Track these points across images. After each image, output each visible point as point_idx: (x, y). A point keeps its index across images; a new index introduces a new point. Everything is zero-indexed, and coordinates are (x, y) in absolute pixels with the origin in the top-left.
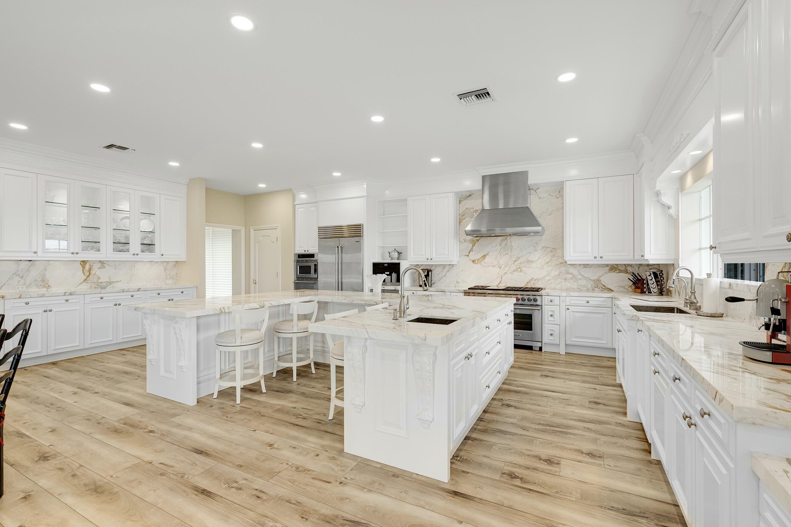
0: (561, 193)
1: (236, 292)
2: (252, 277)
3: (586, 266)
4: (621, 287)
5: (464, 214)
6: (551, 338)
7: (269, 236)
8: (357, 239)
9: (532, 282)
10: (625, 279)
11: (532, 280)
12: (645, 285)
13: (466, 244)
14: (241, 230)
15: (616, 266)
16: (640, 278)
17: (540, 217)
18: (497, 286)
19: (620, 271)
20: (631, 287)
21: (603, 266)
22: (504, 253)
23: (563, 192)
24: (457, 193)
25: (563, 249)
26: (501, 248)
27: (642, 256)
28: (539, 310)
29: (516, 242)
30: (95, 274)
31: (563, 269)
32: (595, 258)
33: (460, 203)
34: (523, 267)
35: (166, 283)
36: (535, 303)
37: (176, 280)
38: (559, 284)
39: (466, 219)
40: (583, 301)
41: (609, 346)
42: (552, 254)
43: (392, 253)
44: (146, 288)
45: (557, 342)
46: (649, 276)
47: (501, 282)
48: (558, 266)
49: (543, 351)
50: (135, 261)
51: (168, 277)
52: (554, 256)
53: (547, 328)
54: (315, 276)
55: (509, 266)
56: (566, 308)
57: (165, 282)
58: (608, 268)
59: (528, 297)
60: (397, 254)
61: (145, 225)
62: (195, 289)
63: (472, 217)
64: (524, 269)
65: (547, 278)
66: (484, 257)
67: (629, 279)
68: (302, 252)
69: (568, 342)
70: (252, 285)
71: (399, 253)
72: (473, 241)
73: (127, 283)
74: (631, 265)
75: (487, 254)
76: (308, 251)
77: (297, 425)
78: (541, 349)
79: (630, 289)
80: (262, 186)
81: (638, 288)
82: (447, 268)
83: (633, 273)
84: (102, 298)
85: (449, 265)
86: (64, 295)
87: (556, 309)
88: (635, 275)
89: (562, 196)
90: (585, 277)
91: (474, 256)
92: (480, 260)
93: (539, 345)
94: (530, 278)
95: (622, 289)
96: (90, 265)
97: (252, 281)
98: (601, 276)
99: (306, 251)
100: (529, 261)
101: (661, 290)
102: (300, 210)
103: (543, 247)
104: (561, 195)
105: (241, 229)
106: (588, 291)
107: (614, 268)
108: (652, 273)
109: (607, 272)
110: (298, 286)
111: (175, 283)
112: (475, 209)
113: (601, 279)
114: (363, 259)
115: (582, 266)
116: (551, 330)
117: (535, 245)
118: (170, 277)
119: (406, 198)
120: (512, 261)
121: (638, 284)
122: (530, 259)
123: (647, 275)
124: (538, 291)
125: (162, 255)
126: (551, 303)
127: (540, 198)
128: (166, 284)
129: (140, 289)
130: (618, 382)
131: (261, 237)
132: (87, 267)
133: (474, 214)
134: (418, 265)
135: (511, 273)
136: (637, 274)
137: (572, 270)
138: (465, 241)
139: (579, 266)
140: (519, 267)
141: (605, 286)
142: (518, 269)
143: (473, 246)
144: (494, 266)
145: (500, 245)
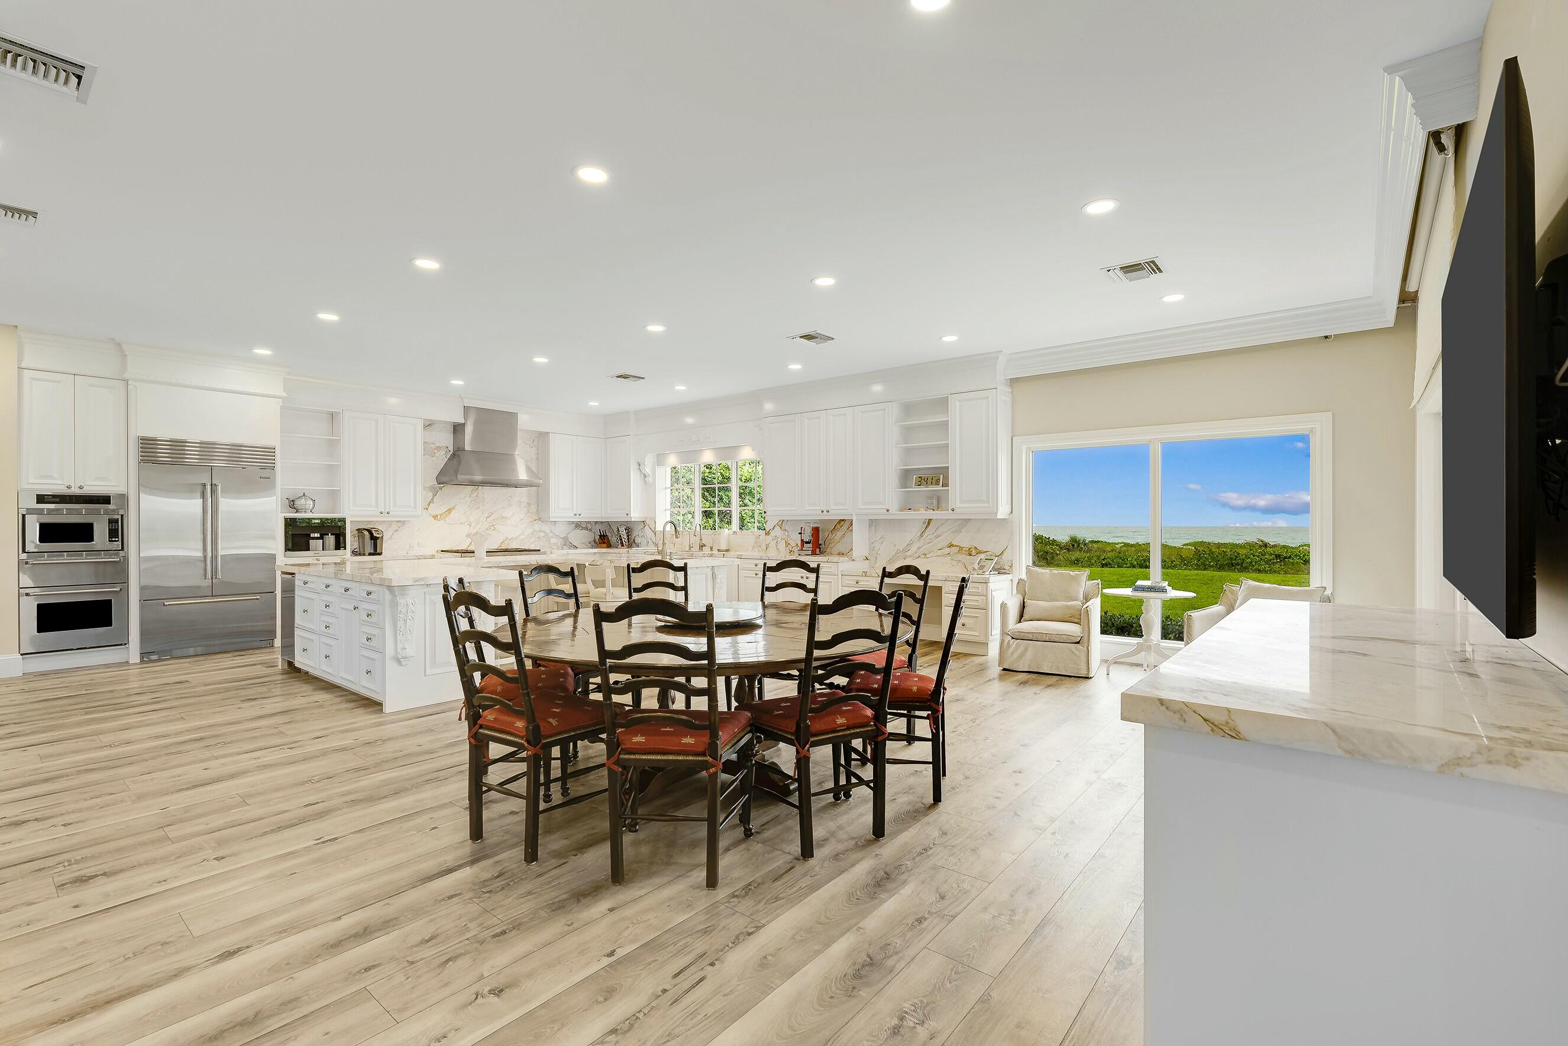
8: (266, 475)
9: (506, 542)
10: (586, 536)
11: (506, 540)
13: (424, 493)
15: (580, 523)
16: (604, 534)
19: (584, 529)
21: (570, 523)
22: (475, 507)
26: (472, 501)
29: (488, 492)
31: (536, 526)
32: (575, 515)
34: (496, 524)
43: (298, 501)
46: (612, 531)
47: (471, 543)
48: (531, 523)
52: (526, 510)
54: (114, 546)
55: (481, 524)
58: (574, 526)
63: (433, 455)
64: (497, 526)
65: (522, 537)
66: (449, 511)
67: (595, 535)
72: (437, 487)
74: (597, 523)
75: (454, 508)
81: (604, 543)
82: (394, 526)
85: (398, 522)
90: (555, 535)
91: (436, 509)
92: (444, 515)
94: (504, 538)
95: (584, 546)
98: (568, 534)
100: (501, 517)
103: (518, 500)
106: (558, 549)
107: (578, 525)
109: (573, 529)
112: (437, 445)
117: (509, 498)
119: (337, 411)
120: (484, 517)
123: (609, 531)
136: (601, 531)
137: (543, 527)
140: (492, 524)
141: (571, 544)
142: (492, 527)
143: (434, 495)
144: (462, 523)
145: (470, 496)
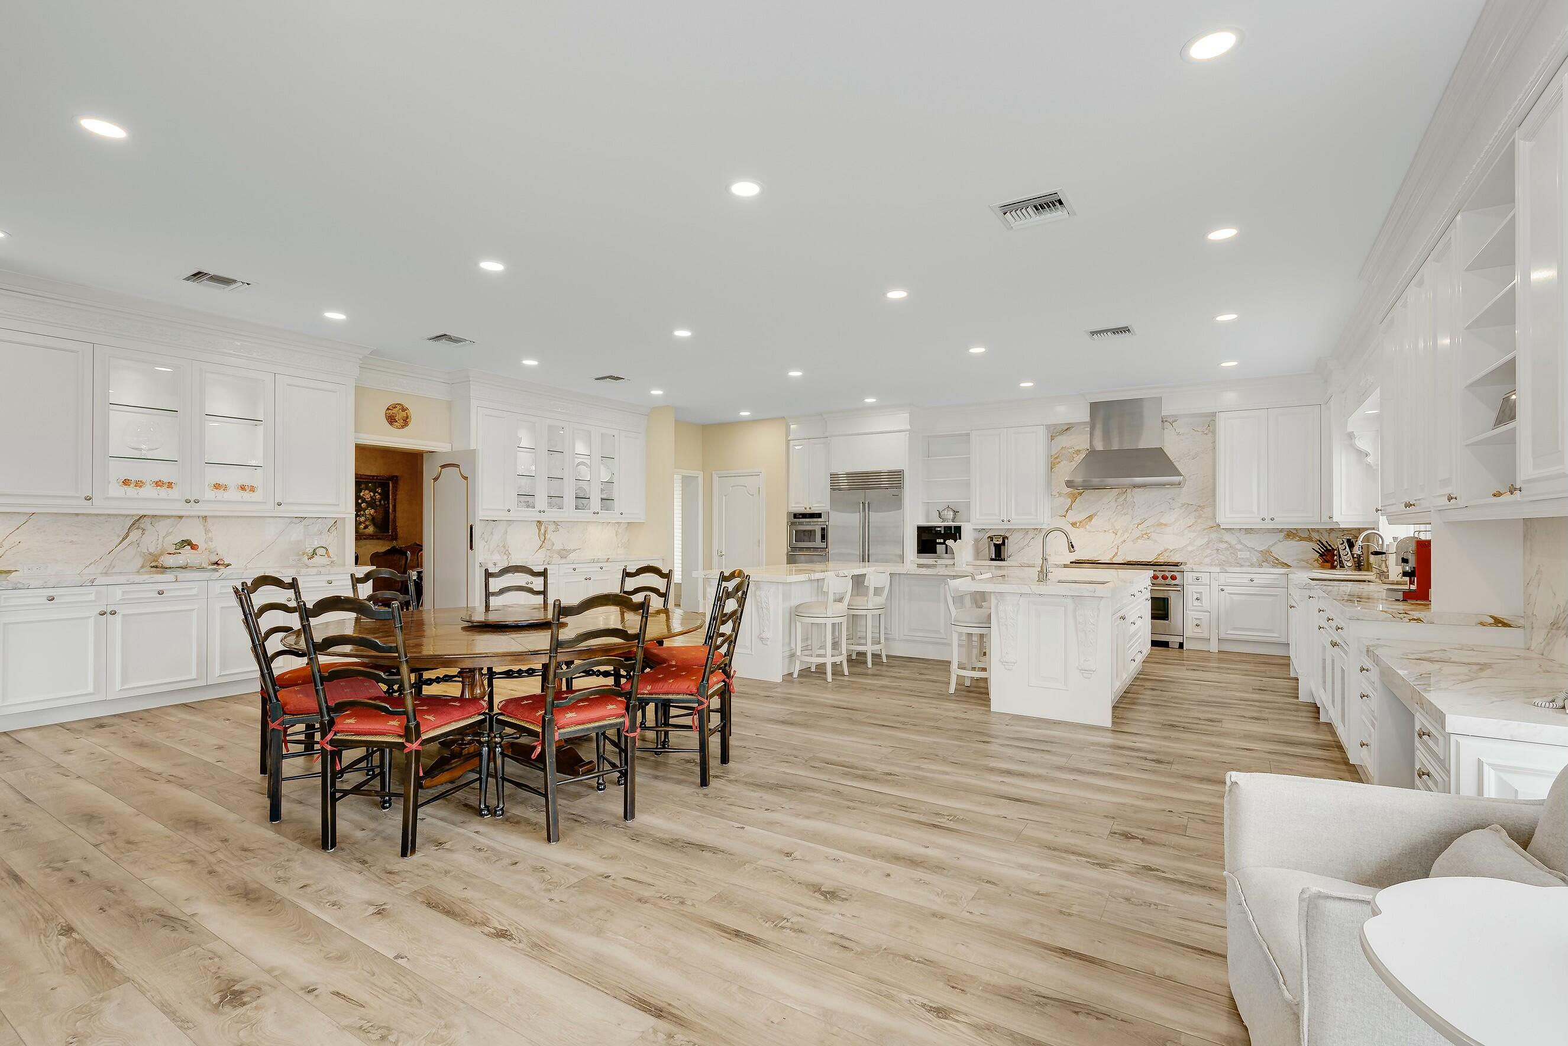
0: (1211, 428)
2: (715, 547)
3: (1249, 531)
4: (1303, 561)
5: (1059, 456)
6: (1197, 630)
7: (746, 487)
8: (895, 491)
9: (1166, 554)
10: (1308, 550)
11: (1165, 551)
12: (1336, 557)
13: (1062, 499)
14: (698, 477)
15: (1295, 532)
16: (1329, 548)
17: (1179, 461)
18: (1111, 559)
19: (1302, 539)
20: (1317, 560)
21: (1276, 531)
22: (1122, 512)
23: (1215, 425)
24: (1048, 427)
25: (1215, 508)
26: (1118, 506)
27: (1330, 518)
28: (1179, 591)
29: (1140, 496)
31: (1214, 535)
32: (1263, 520)
33: (1052, 439)
34: (1151, 532)
35: (618, 553)
36: (1174, 582)
37: (629, 548)
38: (1206, 557)
39: (1062, 463)
40: (1244, 579)
41: (1283, 640)
42: (1197, 515)
43: (944, 512)
45: (1206, 635)
46: (1342, 544)
47: (1117, 553)
48: (1205, 531)
49: (1185, 649)
51: (620, 545)
52: (1200, 517)
53: (1191, 615)
54: (824, 545)
55: (1130, 532)
56: (1220, 589)
57: (617, 551)
58: (1282, 535)
59: (1163, 573)
60: (952, 513)
63: (1071, 460)
64: (1153, 535)
65: (1190, 548)
66: (1090, 518)
67: (1313, 549)
68: (802, 510)
69: (1223, 636)
70: (716, 558)
71: (955, 512)
72: (1073, 494)
74: (1317, 531)
75: (1095, 514)
76: (810, 508)
78: (1181, 645)
79: (1316, 564)
80: (745, 413)
81: (1328, 562)
82: (1031, 534)
83: (1320, 541)
84: (574, 569)
85: (1035, 529)
87: (1204, 590)
88: (1322, 544)
89: (1214, 432)
90: (1248, 547)
91: (1074, 516)
92: (1084, 522)
93: (1179, 639)
94: (1163, 549)
95: (1303, 564)
96: (545, 527)
97: (715, 553)
98: (1273, 545)
99: (808, 508)
100: (1160, 525)
101: (1358, 563)
102: (797, 448)
103: (1183, 505)
104: (1211, 430)
105: (697, 475)
106: (1252, 565)
107: (1291, 534)
108: (1345, 541)
109: (1282, 540)
110: (791, 560)
111: (628, 553)
112: (1076, 448)
113: (1272, 549)
114: (903, 521)
115: (1243, 532)
116: (1196, 619)
117: (1170, 501)
119: (968, 432)
120: (1134, 524)
121: (1327, 556)
122: (1162, 521)
123: (1338, 543)
124: (1177, 566)
126: (1196, 582)
127: (1178, 434)
130: (1292, 675)
131: (732, 487)
132: (543, 529)
133: (1075, 455)
134: (984, 529)
135: (1133, 541)
136: (1325, 543)
137: (1227, 537)
138: (1060, 494)
139: (1239, 531)
140: (1145, 532)
141: (1277, 559)
142: (1144, 536)
143: (1073, 502)
144: (1105, 531)
145: (1116, 501)
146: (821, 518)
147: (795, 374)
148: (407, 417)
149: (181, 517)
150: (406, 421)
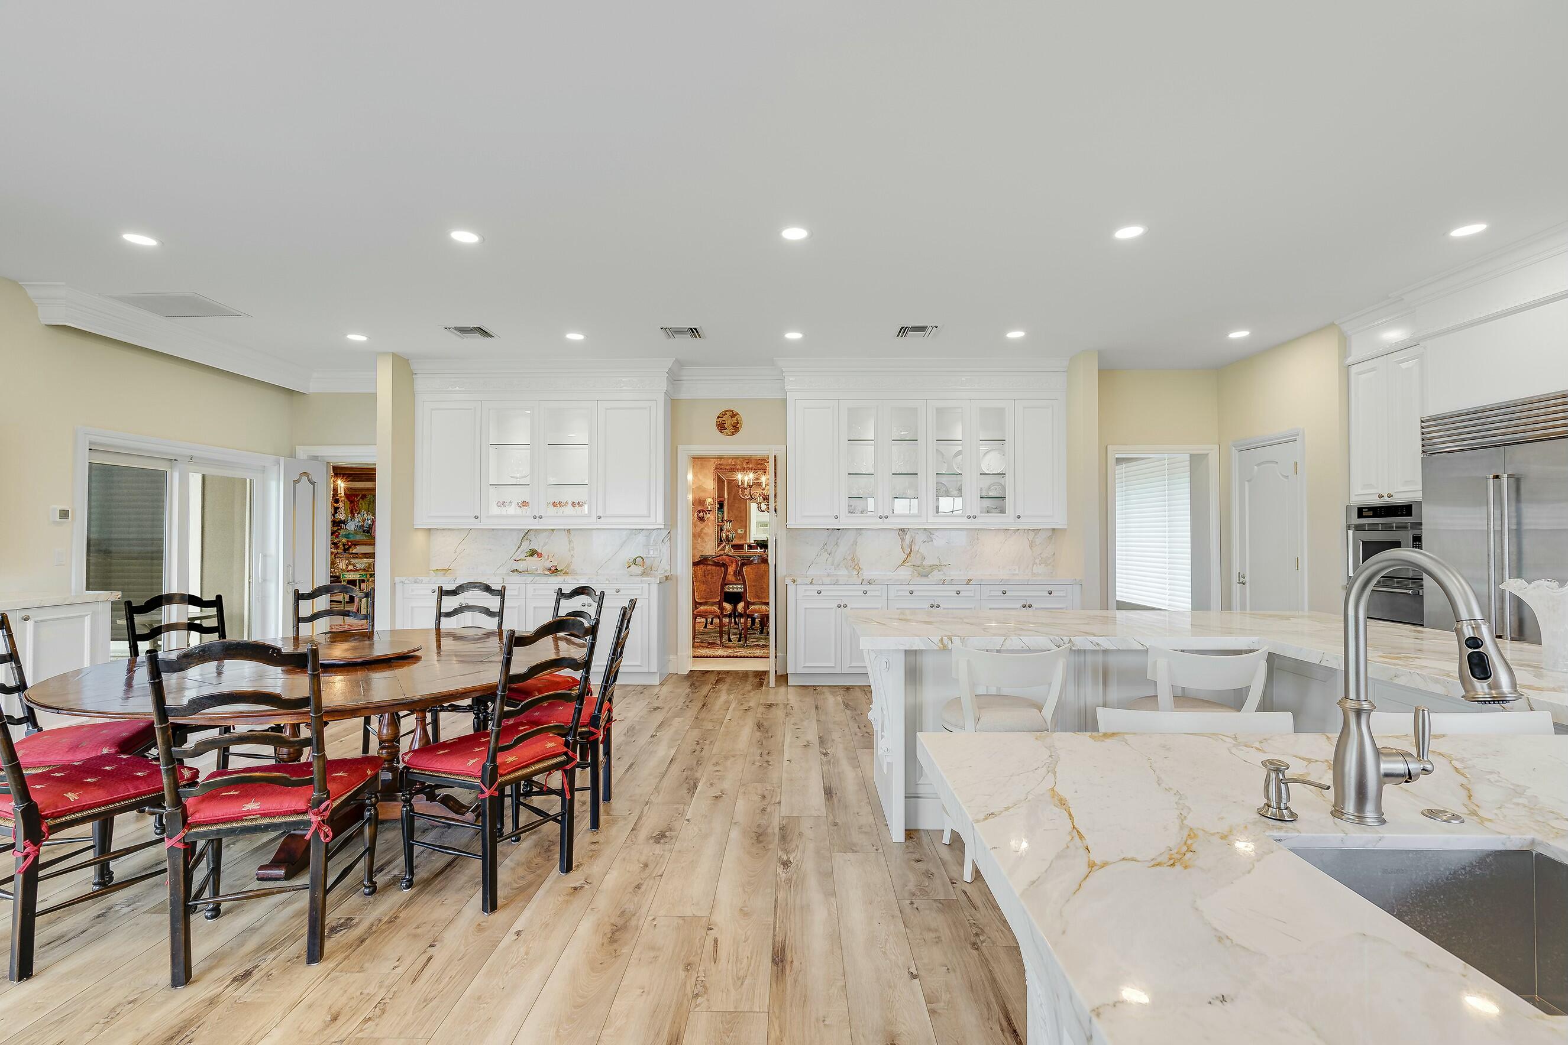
1: (1200, 602)
2: (1236, 569)
7: (1276, 464)
14: (1207, 454)
30: (918, 551)
35: (1034, 572)
37: (1053, 566)
44: (982, 580)
50: (979, 529)
51: (1037, 561)
57: (1032, 570)
61: (992, 462)
62: (1079, 587)
68: (1373, 500)
70: (1236, 588)
73: (966, 569)
76: (1390, 496)
77: (1015, 1031)
80: (1239, 334)
84: (911, 593)
86: (811, 583)
96: (912, 537)
97: (1235, 579)
99: (1386, 497)
105: (1208, 452)
111: (1052, 573)
118: (1040, 561)
125: (1019, 517)
128: (1033, 574)
129: (970, 580)
131: (1258, 465)
132: (908, 539)
146: (1411, 515)
147: (1129, 233)
148: (738, 423)
149: (553, 530)
150: (736, 428)
